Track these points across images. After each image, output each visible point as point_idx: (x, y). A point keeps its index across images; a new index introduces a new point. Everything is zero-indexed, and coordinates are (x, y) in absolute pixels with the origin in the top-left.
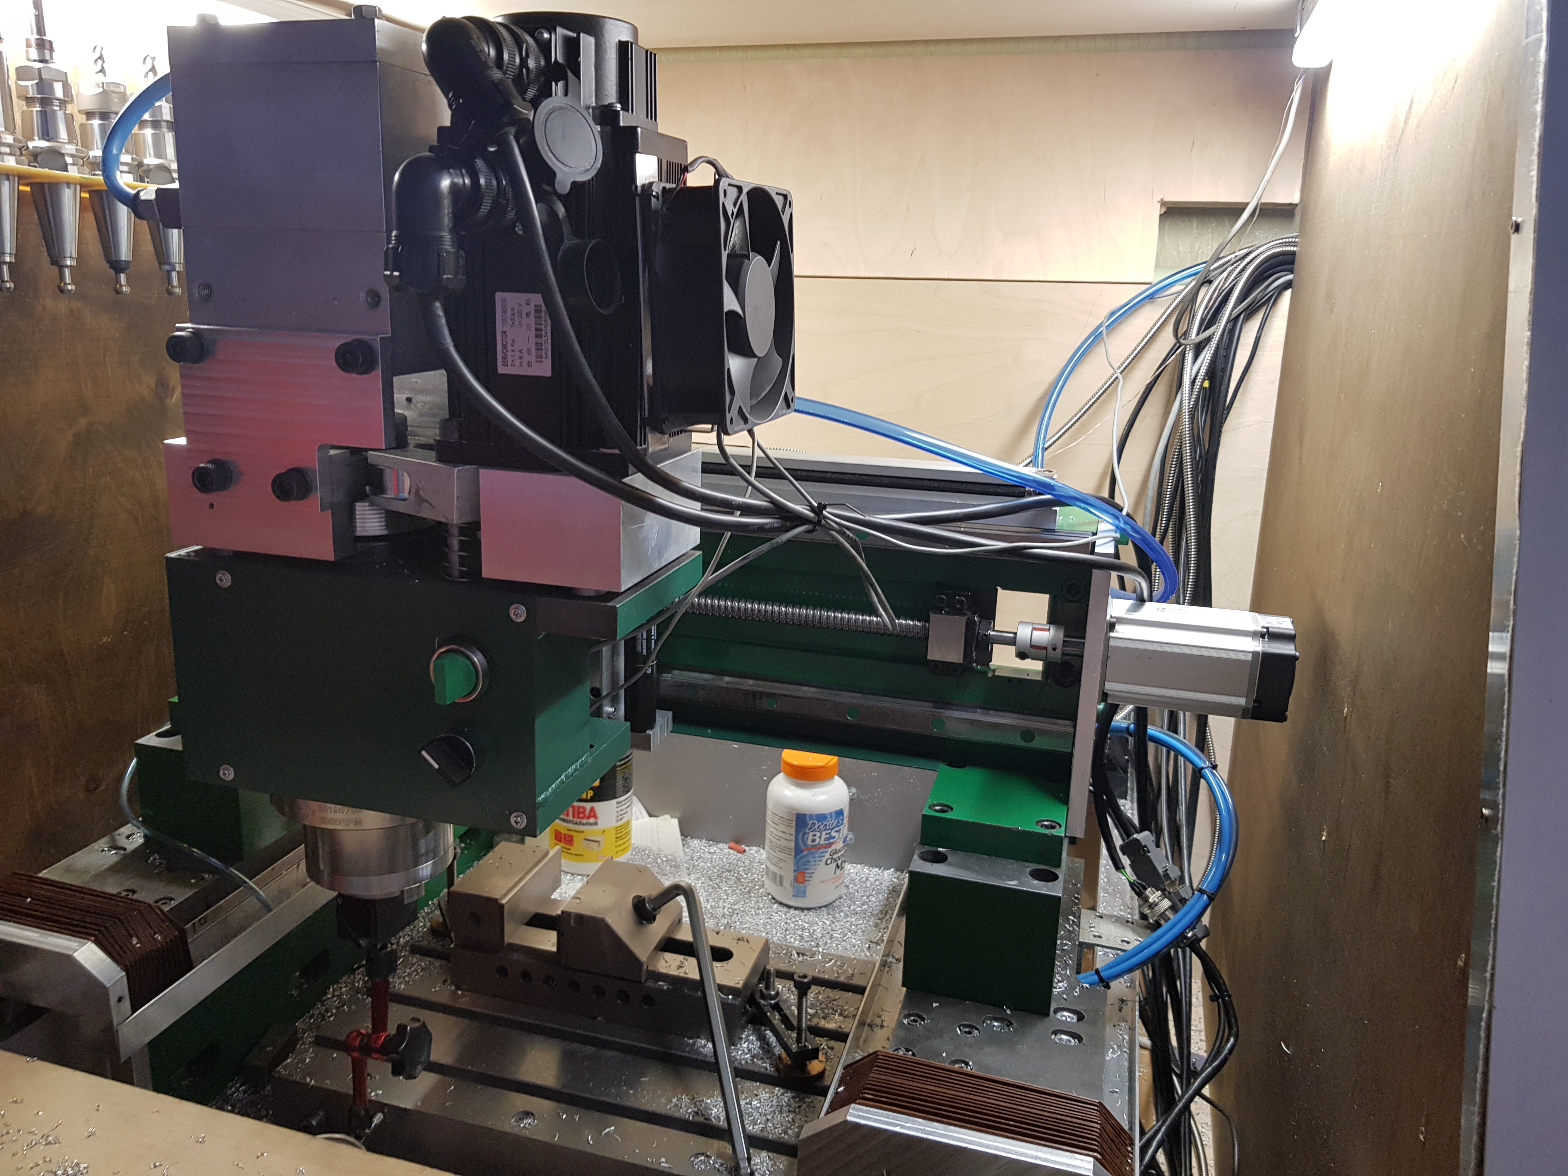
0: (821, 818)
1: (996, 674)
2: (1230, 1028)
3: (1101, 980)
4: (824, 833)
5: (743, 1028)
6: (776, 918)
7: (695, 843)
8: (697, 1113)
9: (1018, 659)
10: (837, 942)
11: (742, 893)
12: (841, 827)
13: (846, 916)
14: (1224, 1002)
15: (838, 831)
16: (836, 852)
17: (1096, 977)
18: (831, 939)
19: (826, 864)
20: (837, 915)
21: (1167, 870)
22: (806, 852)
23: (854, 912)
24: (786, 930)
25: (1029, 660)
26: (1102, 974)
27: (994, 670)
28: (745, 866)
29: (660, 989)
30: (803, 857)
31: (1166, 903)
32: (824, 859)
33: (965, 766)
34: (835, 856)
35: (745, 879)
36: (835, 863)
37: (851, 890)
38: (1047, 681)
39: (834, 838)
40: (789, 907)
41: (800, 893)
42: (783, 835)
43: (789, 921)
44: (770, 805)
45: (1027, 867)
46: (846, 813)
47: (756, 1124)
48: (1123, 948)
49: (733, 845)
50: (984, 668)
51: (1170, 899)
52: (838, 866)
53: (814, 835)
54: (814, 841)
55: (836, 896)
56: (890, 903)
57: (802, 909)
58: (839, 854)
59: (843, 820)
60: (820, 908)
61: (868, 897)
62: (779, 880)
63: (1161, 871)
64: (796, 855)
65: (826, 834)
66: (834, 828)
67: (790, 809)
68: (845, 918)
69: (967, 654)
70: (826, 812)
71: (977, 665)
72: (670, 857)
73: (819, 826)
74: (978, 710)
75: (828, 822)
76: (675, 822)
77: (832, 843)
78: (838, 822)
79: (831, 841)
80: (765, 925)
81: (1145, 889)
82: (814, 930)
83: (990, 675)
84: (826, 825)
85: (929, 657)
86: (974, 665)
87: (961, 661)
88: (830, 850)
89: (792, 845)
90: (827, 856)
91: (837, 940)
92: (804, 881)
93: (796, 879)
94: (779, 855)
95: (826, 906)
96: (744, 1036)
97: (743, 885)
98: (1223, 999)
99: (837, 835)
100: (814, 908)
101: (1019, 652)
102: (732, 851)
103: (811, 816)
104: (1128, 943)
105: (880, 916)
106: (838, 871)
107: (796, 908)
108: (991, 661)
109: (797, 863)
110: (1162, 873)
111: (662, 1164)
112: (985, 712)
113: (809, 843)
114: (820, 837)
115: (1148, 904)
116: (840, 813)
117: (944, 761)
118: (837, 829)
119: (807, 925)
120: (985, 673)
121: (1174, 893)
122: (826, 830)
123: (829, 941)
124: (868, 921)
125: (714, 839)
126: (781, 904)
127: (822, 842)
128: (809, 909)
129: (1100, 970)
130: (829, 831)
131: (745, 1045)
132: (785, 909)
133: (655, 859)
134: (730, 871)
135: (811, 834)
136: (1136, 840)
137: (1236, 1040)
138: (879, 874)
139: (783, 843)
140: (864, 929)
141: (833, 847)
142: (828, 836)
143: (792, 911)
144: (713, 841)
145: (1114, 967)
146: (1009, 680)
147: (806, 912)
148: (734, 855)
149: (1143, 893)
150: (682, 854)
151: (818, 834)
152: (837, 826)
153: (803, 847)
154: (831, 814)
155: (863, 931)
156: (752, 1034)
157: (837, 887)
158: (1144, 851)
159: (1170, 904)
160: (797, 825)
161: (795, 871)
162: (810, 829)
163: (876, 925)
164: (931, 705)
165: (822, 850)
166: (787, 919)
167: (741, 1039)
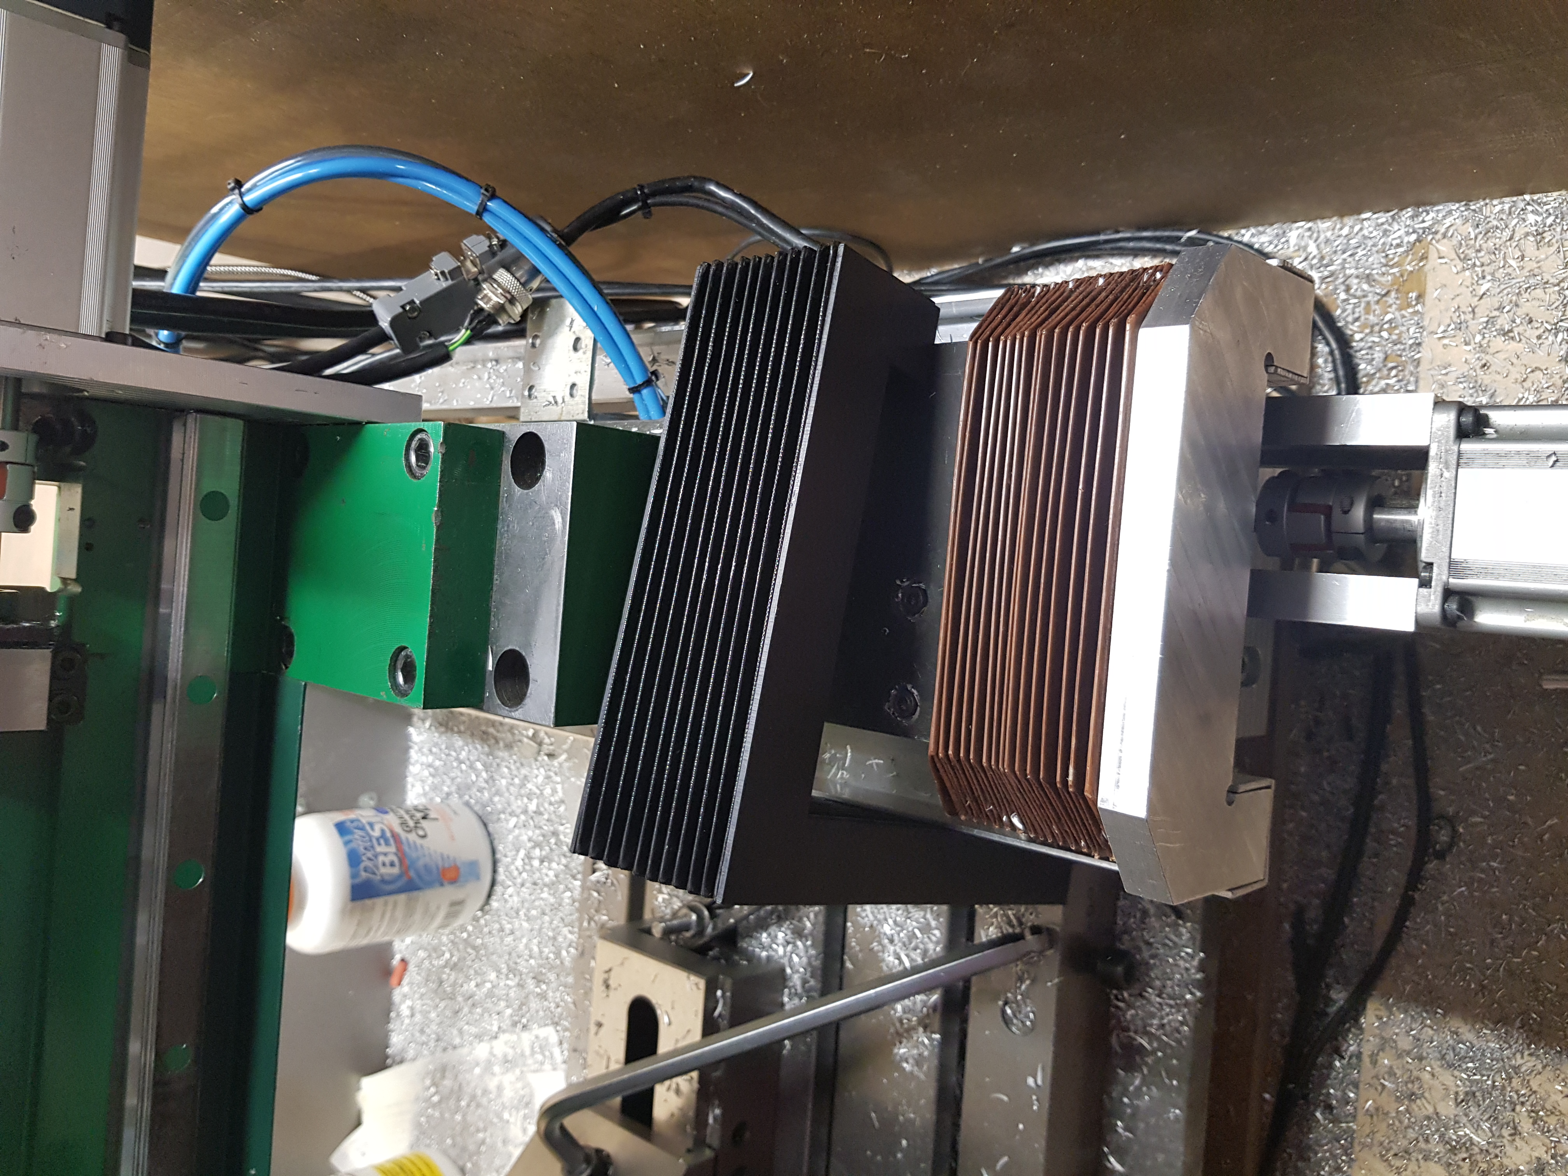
0: (353, 859)
1: (73, 575)
2: (689, 189)
3: (648, 383)
4: (379, 849)
5: (751, 958)
6: (515, 901)
7: (396, 1040)
8: (925, 1028)
9: (33, 528)
10: (546, 805)
11: (478, 958)
12: (364, 821)
13: (498, 793)
14: (653, 194)
15: (371, 825)
16: (404, 824)
17: (645, 392)
18: (541, 814)
19: (424, 837)
20: (499, 806)
21: (443, 273)
22: (412, 874)
23: (491, 781)
24: (535, 884)
25: (32, 502)
26: (639, 381)
27: (64, 580)
28: (429, 956)
29: (724, 1120)
30: (419, 876)
31: (502, 276)
32: (419, 841)
33: (286, 628)
34: (411, 823)
35: (452, 956)
36: (422, 821)
37: (453, 788)
38: (81, 469)
39: (383, 831)
40: (493, 883)
41: (473, 868)
42: (388, 915)
43: (519, 881)
44: (338, 945)
45: (510, 495)
46: (339, 817)
47: (928, 924)
48: (591, 347)
49: (394, 980)
50: (62, 603)
51: (495, 271)
52: (424, 818)
53: (384, 864)
54: (392, 864)
55: (467, 810)
56: (467, 729)
57: (495, 863)
58: (407, 817)
59: (352, 821)
60: (489, 834)
61: (461, 762)
62: (457, 906)
63: (444, 284)
64: (417, 888)
65: (379, 844)
66: (368, 834)
67: (345, 913)
68: (501, 795)
69: (31, 640)
70: (342, 853)
71: (53, 617)
72: (428, 1082)
73: (370, 859)
74: (162, 610)
75: (359, 845)
76: (367, 1082)
77: (392, 832)
78: (358, 828)
79: (388, 834)
80: (528, 919)
81: (482, 310)
82: (530, 840)
83: (77, 589)
84: (366, 849)
85: (42, 726)
86: (53, 624)
87: (47, 653)
88: (403, 835)
89: (402, 898)
90: (412, 837)
91: (543, 805)
92: (456, 869)
93: (454, 881)
94: (417, 916)
95: (485, 825)
96: (764, 954)
97: (465, 959)
98: (648, 196)
99: (377, 828)
100: (492, 843)
101: (16, 525)
102: (405, 981)
103: (354, 876)
104: (577, 340)
105: (493, 741)
106: (432, 815)
107: (495, 871)
108: (41, 590)
109: (429, 885)
110: (450, 282)
111: (1039, 1082)
112: (164, 597)
113: (396, 871)
114: (385, 854)
115: (508, 306)
116: (341, 828)
117: (278, 671)
118: (368, 828)
119: (522, 853)
120: (72, 600)
121: (481, 264)
122: (372, 847)
123: (546, 816)
124: (503, 760)
125: (386, 1009)
126: (489, 896)
127: (392, 849)
128: (494, 852)
129: (632, 386)
130: (375, 841)
131: (781, 951)
132: (498, 889)
133: (434, 1106)
134: (441, 982)
135: (383, 870)
136: (393, 323)
137: (710, 180)
138: (420, 750)
139: (399, 913)
140: (518, 764)
141: (398, 830)
142: (382, 841)
143: (501, 876)
144: (390, 1011)
145: (625, 362)
146: (86, 547)
147: (498, 856)
148: (412, 975)
149: (489, 315)
150: (419, 1064)
151: (381, 858)
152: (362, 828)
153: (405, 879)
154: (346, 843)
155: (522, 765)
156: (757, 938)
157: (455, 813)
158: (413, 309)
159: (502, 271)
160: (371, 896)
161: (442, 885)
162: (374, 873)
163: (509, 747)
164: (156, 708)
165: (406, 848)
166: (515, 885)
167: (769, 958)
